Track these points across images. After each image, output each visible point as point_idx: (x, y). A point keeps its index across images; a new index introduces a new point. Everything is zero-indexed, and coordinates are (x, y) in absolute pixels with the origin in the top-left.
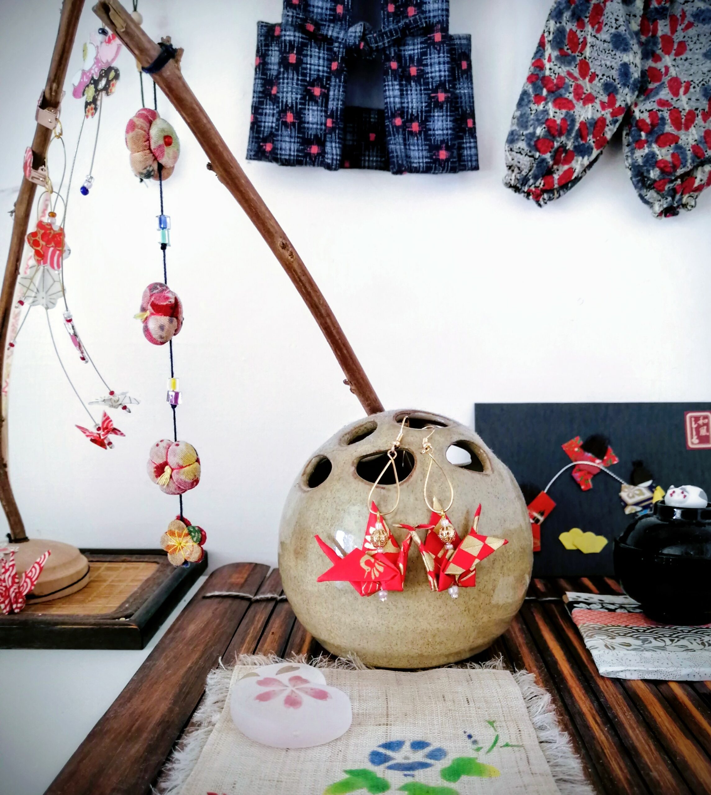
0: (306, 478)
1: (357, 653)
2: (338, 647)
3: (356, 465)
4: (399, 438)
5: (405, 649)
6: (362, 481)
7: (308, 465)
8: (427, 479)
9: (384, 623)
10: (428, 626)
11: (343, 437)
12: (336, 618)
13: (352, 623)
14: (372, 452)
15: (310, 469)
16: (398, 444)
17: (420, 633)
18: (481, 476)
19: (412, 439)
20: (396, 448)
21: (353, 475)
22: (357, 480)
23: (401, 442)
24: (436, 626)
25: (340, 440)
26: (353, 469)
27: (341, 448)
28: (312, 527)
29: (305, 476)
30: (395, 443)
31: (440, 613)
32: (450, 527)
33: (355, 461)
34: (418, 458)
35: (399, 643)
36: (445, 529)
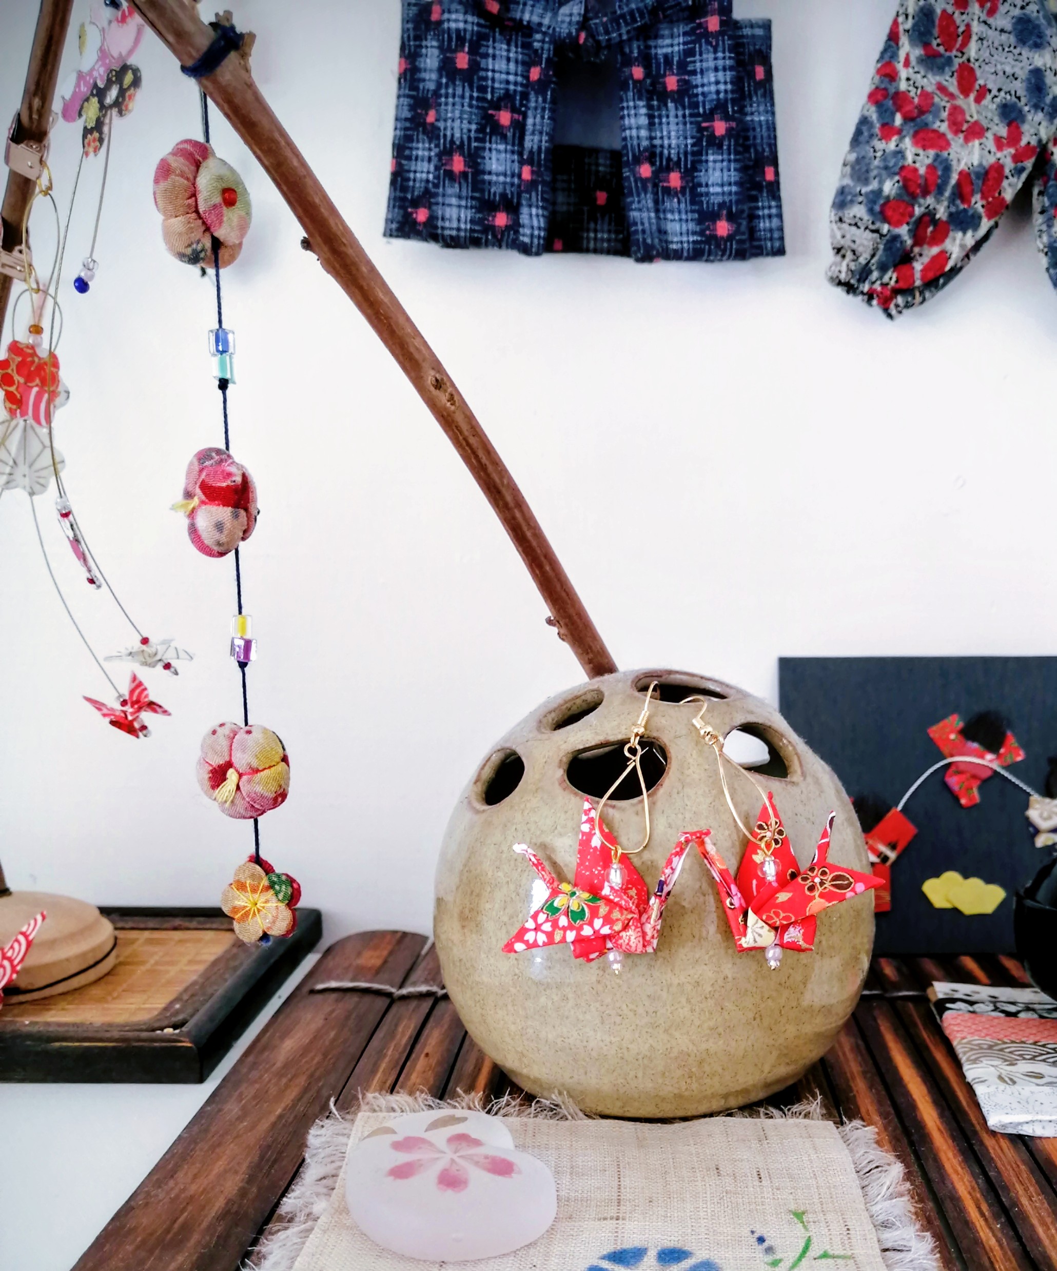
0: (480, 788)
1: (568, 1092)
2: (536, 1081)
3: (566, 767)
4: (642, 720)
5: (650, 1085)
6: (576, 794)
7: (484, 765)
10: (691, 1046)
11: (545, 716)
12: (530, 1031)
13: (559, 1041)
14: (593, 743)
15: (488, 773)
17: (676, 1058)
18: (783, 785)
19: (663, 721)
20: (639, 739)
21: (560, 784)
22: (566, 792)
23: (646, 727)
24: (704, 1046)
25: (540, 722)
26: (560, 773)
27: (540, 736)
28: (490, 874)
29: (479, 784)
30: (637, 728)
33: (565, 760)
34: (673, 753)
35: (640, 1075)
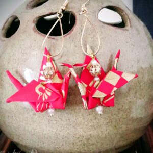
6: (39, 33)
7: (6, 22)
8: (83, 33)
9: (54, 130)
11: (30, 3)
14: (47, 14)
15: (7, 25)
16: (64, 8)
18: (122, 30)
19: (74, 4)
20: (63, 11)
21: (33, 30)
22: (36, 33)
23: (66, 7)
25: (27, 5)
26: (33, 25)
27: (27, 11)
29: (4, 30)
30: (62, 7)
31: (92, 124)
32: (97, 65)
34: (78, 18)
36: (94, 67)
